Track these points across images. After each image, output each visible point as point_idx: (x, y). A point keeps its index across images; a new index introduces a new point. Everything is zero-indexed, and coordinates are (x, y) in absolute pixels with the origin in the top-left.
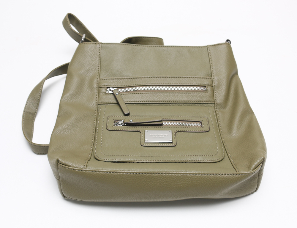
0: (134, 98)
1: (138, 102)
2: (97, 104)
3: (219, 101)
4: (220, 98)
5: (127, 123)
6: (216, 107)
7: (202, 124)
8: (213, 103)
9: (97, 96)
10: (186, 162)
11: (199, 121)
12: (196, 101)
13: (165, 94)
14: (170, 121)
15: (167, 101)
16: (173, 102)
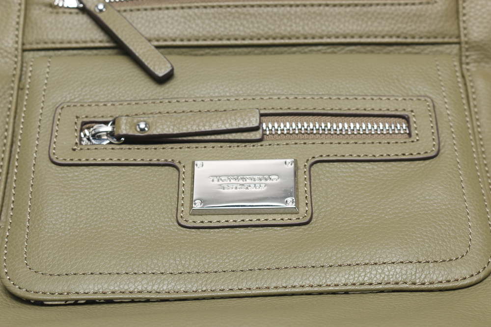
0: (159, 26)
1: (174, 40)
2: (20, 50)
3: (476, 35)
4: (481, 23)
5: (126, 136)
6: (467, 57)
7: (409, 127)
8: (456, 40)
9: (19, 17)
10: (346, 292)
11: (398, 113)
12: (391, 37)
13: (275, 9)
14: (290, 118)
15: (282, 38)
16: (301, 41)
